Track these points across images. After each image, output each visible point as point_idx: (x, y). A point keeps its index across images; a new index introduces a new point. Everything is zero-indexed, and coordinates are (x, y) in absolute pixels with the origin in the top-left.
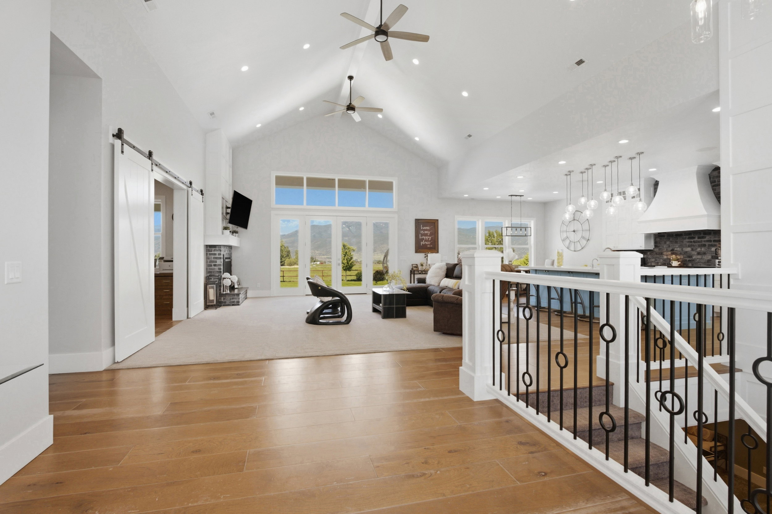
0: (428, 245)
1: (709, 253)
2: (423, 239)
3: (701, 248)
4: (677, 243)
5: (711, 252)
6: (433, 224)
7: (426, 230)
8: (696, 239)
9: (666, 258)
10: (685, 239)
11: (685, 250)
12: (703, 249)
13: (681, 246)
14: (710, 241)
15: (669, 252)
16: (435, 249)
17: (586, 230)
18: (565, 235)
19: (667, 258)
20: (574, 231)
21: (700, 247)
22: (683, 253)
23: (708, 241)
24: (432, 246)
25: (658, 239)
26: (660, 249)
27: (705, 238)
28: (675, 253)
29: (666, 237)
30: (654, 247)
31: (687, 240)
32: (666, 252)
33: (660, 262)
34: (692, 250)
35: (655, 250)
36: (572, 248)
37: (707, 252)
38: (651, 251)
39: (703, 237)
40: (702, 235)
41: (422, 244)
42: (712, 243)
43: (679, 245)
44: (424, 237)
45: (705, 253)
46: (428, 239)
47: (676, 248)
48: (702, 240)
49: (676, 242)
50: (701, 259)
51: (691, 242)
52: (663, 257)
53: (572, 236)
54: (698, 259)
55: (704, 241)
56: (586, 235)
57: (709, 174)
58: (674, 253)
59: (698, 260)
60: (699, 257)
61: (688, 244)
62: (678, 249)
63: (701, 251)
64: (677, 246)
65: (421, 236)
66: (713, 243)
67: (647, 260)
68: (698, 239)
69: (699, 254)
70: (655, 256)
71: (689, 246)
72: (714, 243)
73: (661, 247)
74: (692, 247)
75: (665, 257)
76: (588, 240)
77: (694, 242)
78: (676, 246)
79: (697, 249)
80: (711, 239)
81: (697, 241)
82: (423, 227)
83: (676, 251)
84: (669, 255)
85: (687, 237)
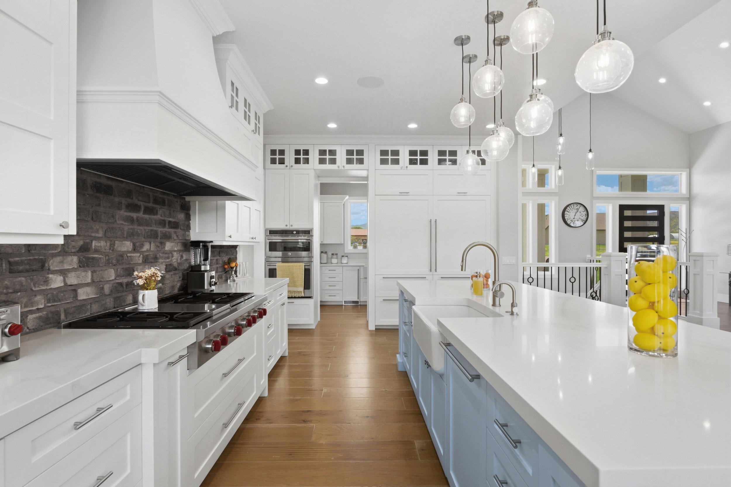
1: (162, 257)
3: (150, 243)
5: (164, 255)
8: (142, 214)
9: (62, 284)
10: (120, 207)
11: (119, 249)
12: (153, 247)
13: (110, 234)
14: (164, 223)
15: (69, 258)
19: (66, 284)
21: (149, 240)
22: (114, 262)
23: (162, 223)
27: (155, 213)
28: (93, 258)
31: (124, 213)
32: (58, 259)
33: (32, 312)
34: (134, 247)
37: (158, 256)
39: (152, 210)
42: (165, 230)
43: (105, 226)
45: (155, 259)
48: (150, 216)
51: (132, 220)
52: (46, 281)
55: (156, 223)
58: (88, 259)
61: (127, 227)
62: (103, 243)
63: (150, 251)
64: (100, 234)
66: (167, 230)
68: (145, 213)
69: (146, 259)
71: (131, 236)
72: (169, 230)
74: (135, 239)
75: (57, 282)
77: (140, 222)
78: (97, 231)
79: (142, 245)
80: (166, 219)
81: (143, 219)
83: (96, 251)
84: (74, 269)
85: (124, 201)
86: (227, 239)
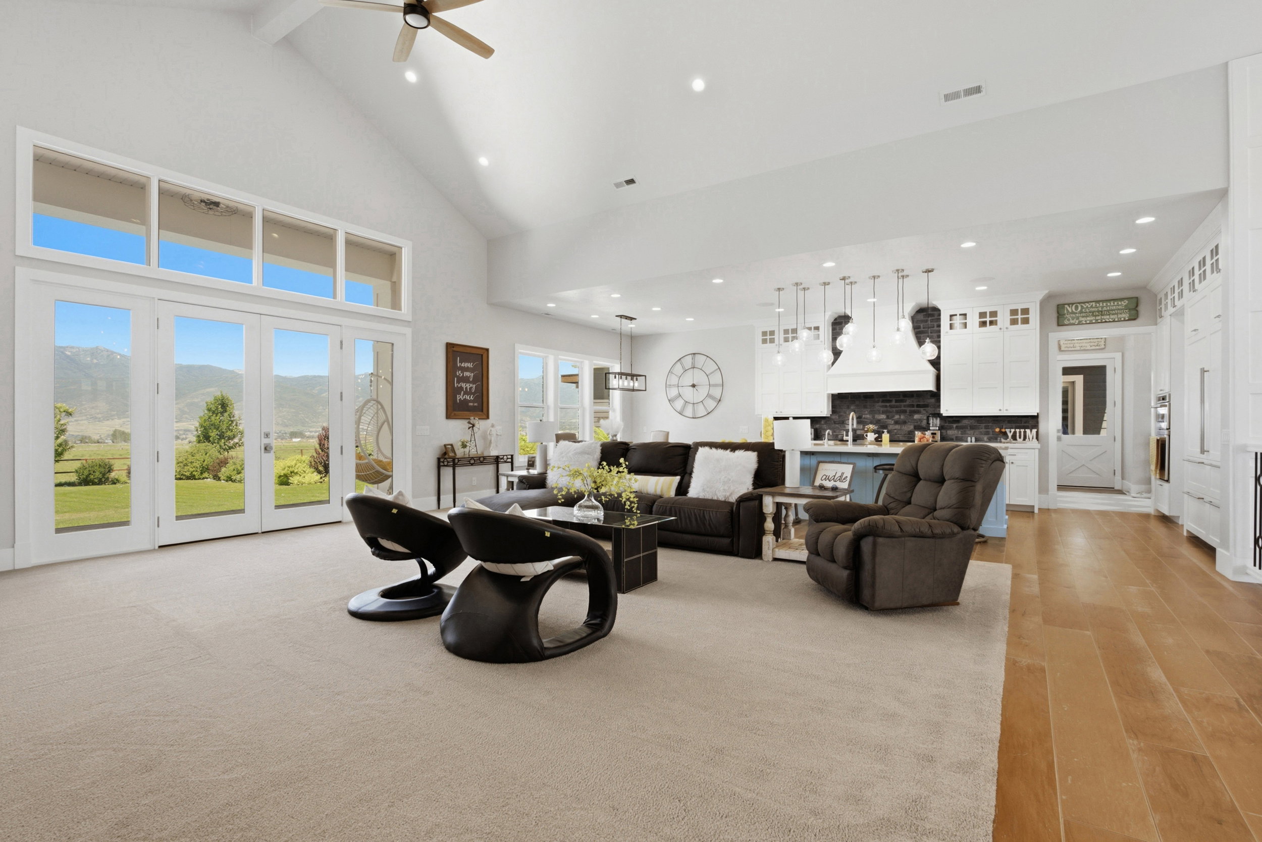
0: (470, 401)
1: (911, 422)
2: (461, 388)
3: (900, 416)
4: (867, 408)
5: (913, 421)
6: (480, 357)
7: (467, 369)
8: (893, 403)
10: (878, 402)
11: (878, 418)
12: (902, 417)
13: (872, 412)
14: (913, 406)
16: (482, 411)
17: (716, 385)
18: (673, 392)
20: (694, 386)
21: (898, 414)
22: (875, 422)
23: (911, 406)
24: (476, 404)
25: (837, 402)
26: (840, 416)
27: (905, 402)
28: (863, 421)
29: (850, 399)
30: (831, 413)
31: (880, 404)
34: (888, 417)
35: (834, 417)
36: (689, 411)
37: (907, 421)
38: (827, 419)
39: (902, 401)
40: (902, 398)
41: (459, 400)
42: (913, 409)
43: (869, 410)
44: (464, 385)
45: (904, 423)
46: (471, 388)
47: (865, 414)
48: (901, 404)
49: (865, 407)
50: (901, 429)
51: (886, 406)
52: (845, 427)
53: (688, 393)
54: (895, 429)
55: (905, 406)
56: (717, 392)
57: (912, 317)
58: (861, 421)
59: (895, 431)
60: (897, 427)
61: (882, 409)
62: (868, 416)
63: (900, 418)
65: (458, 382)
66: (915, 409)
67: (820, 431)
68: (896, 402)
69: (896, 423)
70: (833, 426)
71: (883, 413)
72: (918, 409)
73: (842, 414)
74: (888, 414)
76: (720, 400)
77: (891, 407)
78: (865, 412)
79: (894, 416)
80: (914, 403)
81: (894, 405)
82: (461, 362)
83: (864, 418)
85: (881, 399)
86: (1005, 412)
